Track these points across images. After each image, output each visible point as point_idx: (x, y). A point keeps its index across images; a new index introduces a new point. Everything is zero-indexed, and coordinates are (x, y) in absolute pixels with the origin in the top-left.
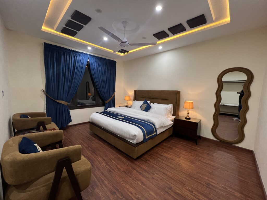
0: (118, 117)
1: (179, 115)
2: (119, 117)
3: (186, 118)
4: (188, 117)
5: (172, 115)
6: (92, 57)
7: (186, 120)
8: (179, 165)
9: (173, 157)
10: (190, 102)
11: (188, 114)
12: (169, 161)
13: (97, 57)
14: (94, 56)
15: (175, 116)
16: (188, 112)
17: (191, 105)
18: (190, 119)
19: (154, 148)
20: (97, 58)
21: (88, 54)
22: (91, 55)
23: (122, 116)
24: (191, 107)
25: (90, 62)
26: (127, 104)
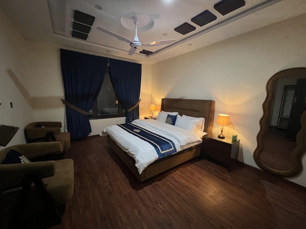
0: (134, 130)
1: (212, 131)
2: (135, 130)
3: (219, 137)
5: (204, 131)
7: (219, 139)
11: (222, 131)
13: (118, 60)
14: (115, 60)
15: (206, 132)
16: (222, 129)
17: (225, 120)
20: (118, 62)
21: (108, 58)
22: (112, 59)
23: (139, 129)
24: (225, 123)
25: (111, 67)
26: (153, 114)
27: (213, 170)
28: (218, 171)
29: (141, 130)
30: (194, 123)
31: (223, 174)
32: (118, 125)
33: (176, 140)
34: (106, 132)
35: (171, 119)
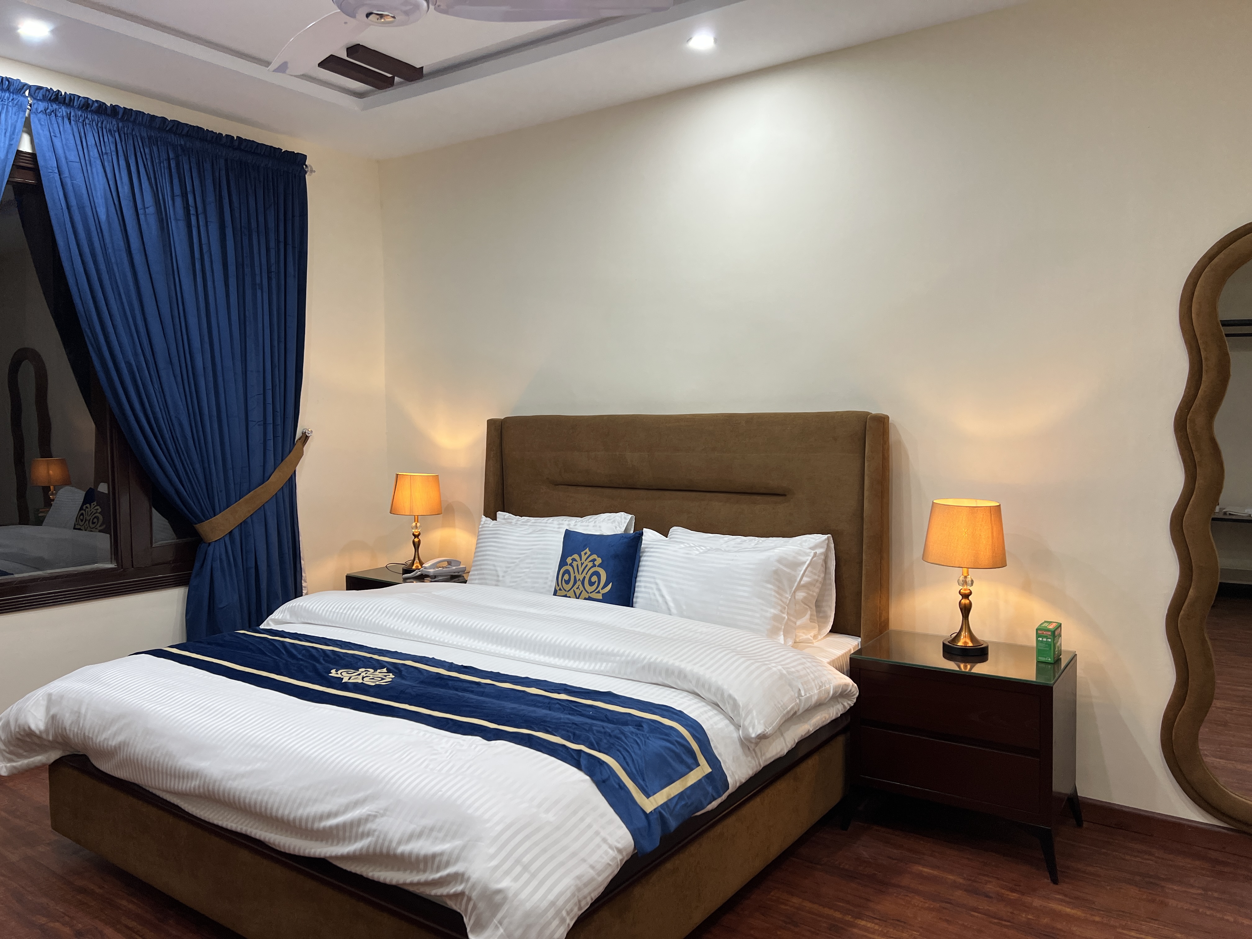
0: (333, 673)
1: (887, 620)
2: (346, 676)
3: (950, 651)
4: (964, 641)
5: (834, 630)
6: (63, 110)
7: (951, 666)
11: (966, 610)
13: (115, 108)
14: (86, 105)
15: (853, 632)
16: (966, 596)
17: (985, 534)
18: (980, 653)
20: (112, 124)
21: (25, 86)
22: (55, 98)
23: (377, 665)
24: (986, 553)
25: (47, 163)
26: (416, 546)
27: (955, 886)
28: (991, 887)
29: (393, 668)
30: (776, 572)
31: (1028, 899)
32: (158, 653)
33: (704, 706)
34: (47, 731)
35: (599, 561)
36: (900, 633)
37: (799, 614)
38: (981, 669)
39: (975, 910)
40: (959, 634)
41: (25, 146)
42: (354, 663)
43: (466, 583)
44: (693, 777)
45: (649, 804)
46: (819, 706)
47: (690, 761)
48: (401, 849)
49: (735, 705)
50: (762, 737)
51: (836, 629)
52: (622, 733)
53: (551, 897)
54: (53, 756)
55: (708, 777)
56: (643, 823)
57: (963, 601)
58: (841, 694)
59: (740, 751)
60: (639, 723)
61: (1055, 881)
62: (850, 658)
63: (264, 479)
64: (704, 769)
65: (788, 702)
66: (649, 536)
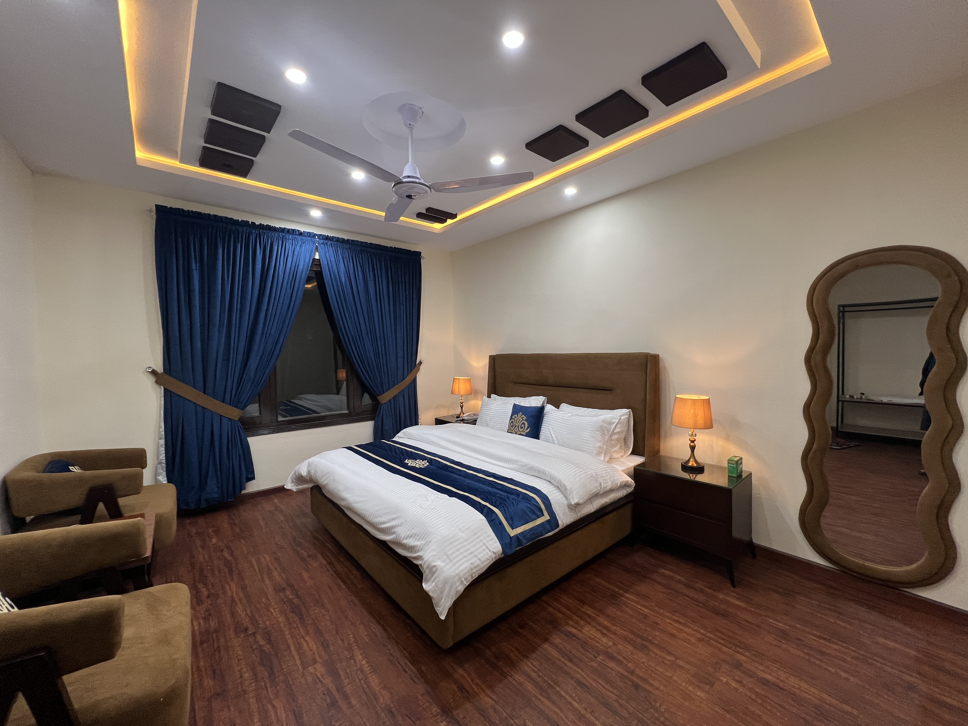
0: (406, 461)
1: (658, 451)
2: (410, 462)
3: (685, 468)
4: (691, 463)
5: (632, 453)
6: (330, 243)
7: (685, 475)
8: (636, 686)
9: (614, 644)
10: (694, 401)
11: (693, 448)
12: (593, 664)
13: (348, 240)
14: (338, 240)
15: (642, 454)
16: (693, 442)
17: (701, 413)
18: (700, 470)
19: (545, 598)
20: (347, 246)
21: (315, 235)
22: (327, 238)
23: (423, 458)
24: (701, 421)
25: (324, 263)
27: (680, 582)
28: (699, 585)
29: (430, 461)
30: (601, 427)
31: (716, 594)
32: (350, 448)
33: (553, 488)
34: (307, 476)
35: (525, 418)
36: (665, 457)
37: (613, 446)
38: (700, 478)
39: (687, 596)
40: (689, 460)
41: (317, 257)
42: (415, 457)
43: (475, 424)
44: (539, 521)
45: (513, 533)
46: (611, 491)
47: (539, 513)
48: (405, 542)
49: (566, 489)
50: (577, 505)
51: (634, 453)
52: (508, 498)
53: (457, 571)
54: (311, 485)
55: (548, 521)
56: (508, 541)
57: (692, 444)
58: (625, 485)
59: (567, 510)
60: (518, 494)
61: (734, 586)
62: (634, 469)
63: (403, 379)
64: (546, 517)
65: (594, 488)
66: (549, 408)
